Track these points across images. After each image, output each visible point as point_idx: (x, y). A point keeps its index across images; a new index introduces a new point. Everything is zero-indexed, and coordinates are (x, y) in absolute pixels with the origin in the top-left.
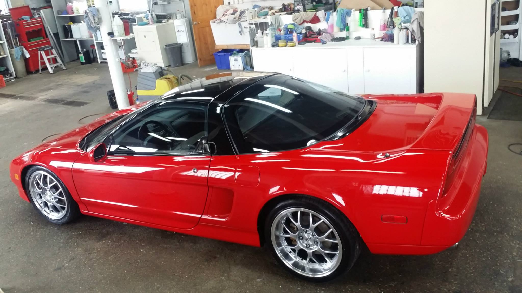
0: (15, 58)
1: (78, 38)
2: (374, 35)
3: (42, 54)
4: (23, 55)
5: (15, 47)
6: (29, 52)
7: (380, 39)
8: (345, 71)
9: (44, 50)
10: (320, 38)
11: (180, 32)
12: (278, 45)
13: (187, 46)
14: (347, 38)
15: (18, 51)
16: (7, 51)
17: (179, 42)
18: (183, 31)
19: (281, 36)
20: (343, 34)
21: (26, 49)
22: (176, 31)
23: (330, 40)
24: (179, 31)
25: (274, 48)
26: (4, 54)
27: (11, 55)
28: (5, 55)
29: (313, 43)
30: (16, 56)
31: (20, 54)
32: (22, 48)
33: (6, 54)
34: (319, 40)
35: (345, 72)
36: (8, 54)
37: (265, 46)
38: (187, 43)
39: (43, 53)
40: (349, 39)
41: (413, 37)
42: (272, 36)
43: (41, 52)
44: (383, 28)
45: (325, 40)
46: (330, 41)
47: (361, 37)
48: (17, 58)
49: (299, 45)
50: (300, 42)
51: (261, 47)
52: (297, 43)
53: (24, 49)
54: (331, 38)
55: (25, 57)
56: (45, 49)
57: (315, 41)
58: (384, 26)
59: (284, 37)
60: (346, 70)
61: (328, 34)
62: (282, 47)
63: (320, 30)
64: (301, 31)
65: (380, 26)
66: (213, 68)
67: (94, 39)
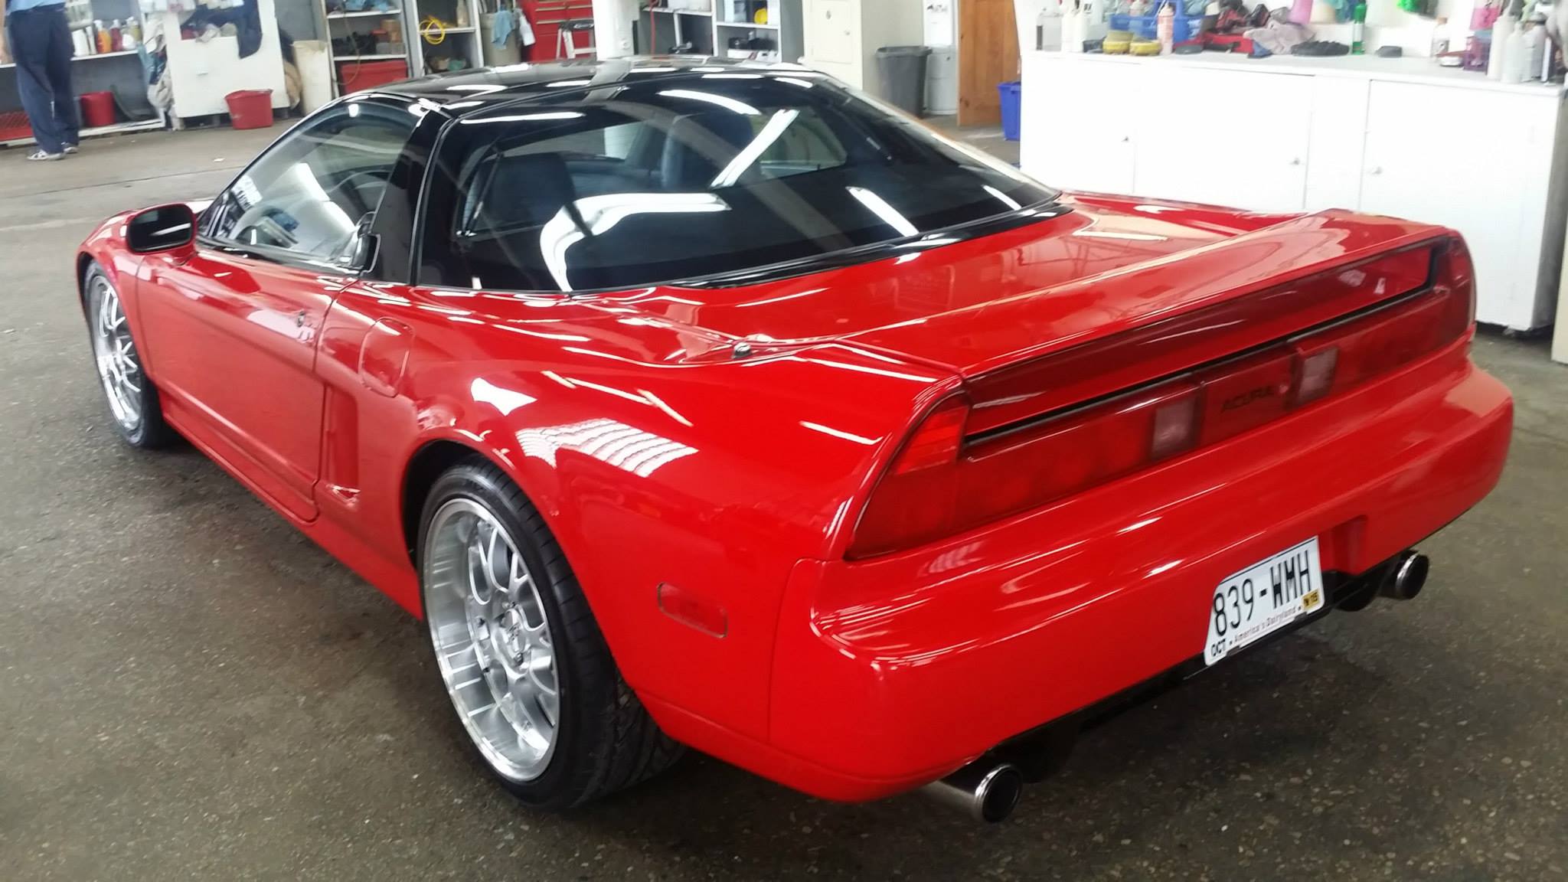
0: (493, 39)
1: (678, 10)
2: (1447, 43)
3: (566, 40)
4: (516, 33)
5: (502, 9)
6: (535, 30)
7: (1455, 60)
8: (1296, 162)
9: (573, 30)
10: (1252, 34)
11: (937, 10)
12: (1102, 46)
13: (949, 59)
14: (1357, 48)
15: (503, 19)
16: (473, 17)
17: (926, 44)
18: (944, 10)
19: (1130, 19)
20: (1345, 33)
21: (529, 20)
22: (926, 6)
23: (1288, 48)
24: (931, 7)
25: (1089, 56)
26: (465, 24)
27: (483, 29)
28: (469, 25)
29: (1228, 54)
30: (496, 35)
31: (508, 29)
32: (518, 16)
33: (472, 24)
34: (1251, 42)
35: (1297, 166)
36: (476, 27)
37: (1064, 46)
38: (949, 50)
39: (568, 36)
40: (1363, 52)
41: (1557, 56)
42: (1104, 17)
43: (565, 34)
44: (1482, 19)
45: (1269, 45)
46: (1285, 53)
47: (1404, 52)
48: (497, 41)
49: (1174, 55)
50: (1183, 43)
51: (1050, 48)
52: (1167, 46)
53: (523, 20)
54: (1297, 41)
55: (522, 42)
56: (575, 27)
57: (1236, 48)
58: (1487, 13)
59: (1139, 24)
60: (1302, 160)
61: (1289, 27)
62: (1111, 53)
63: (1263, 9)
64: (1204, 8)
65: (1475, 10)
66: (998, 133)
67: (713, 14)
